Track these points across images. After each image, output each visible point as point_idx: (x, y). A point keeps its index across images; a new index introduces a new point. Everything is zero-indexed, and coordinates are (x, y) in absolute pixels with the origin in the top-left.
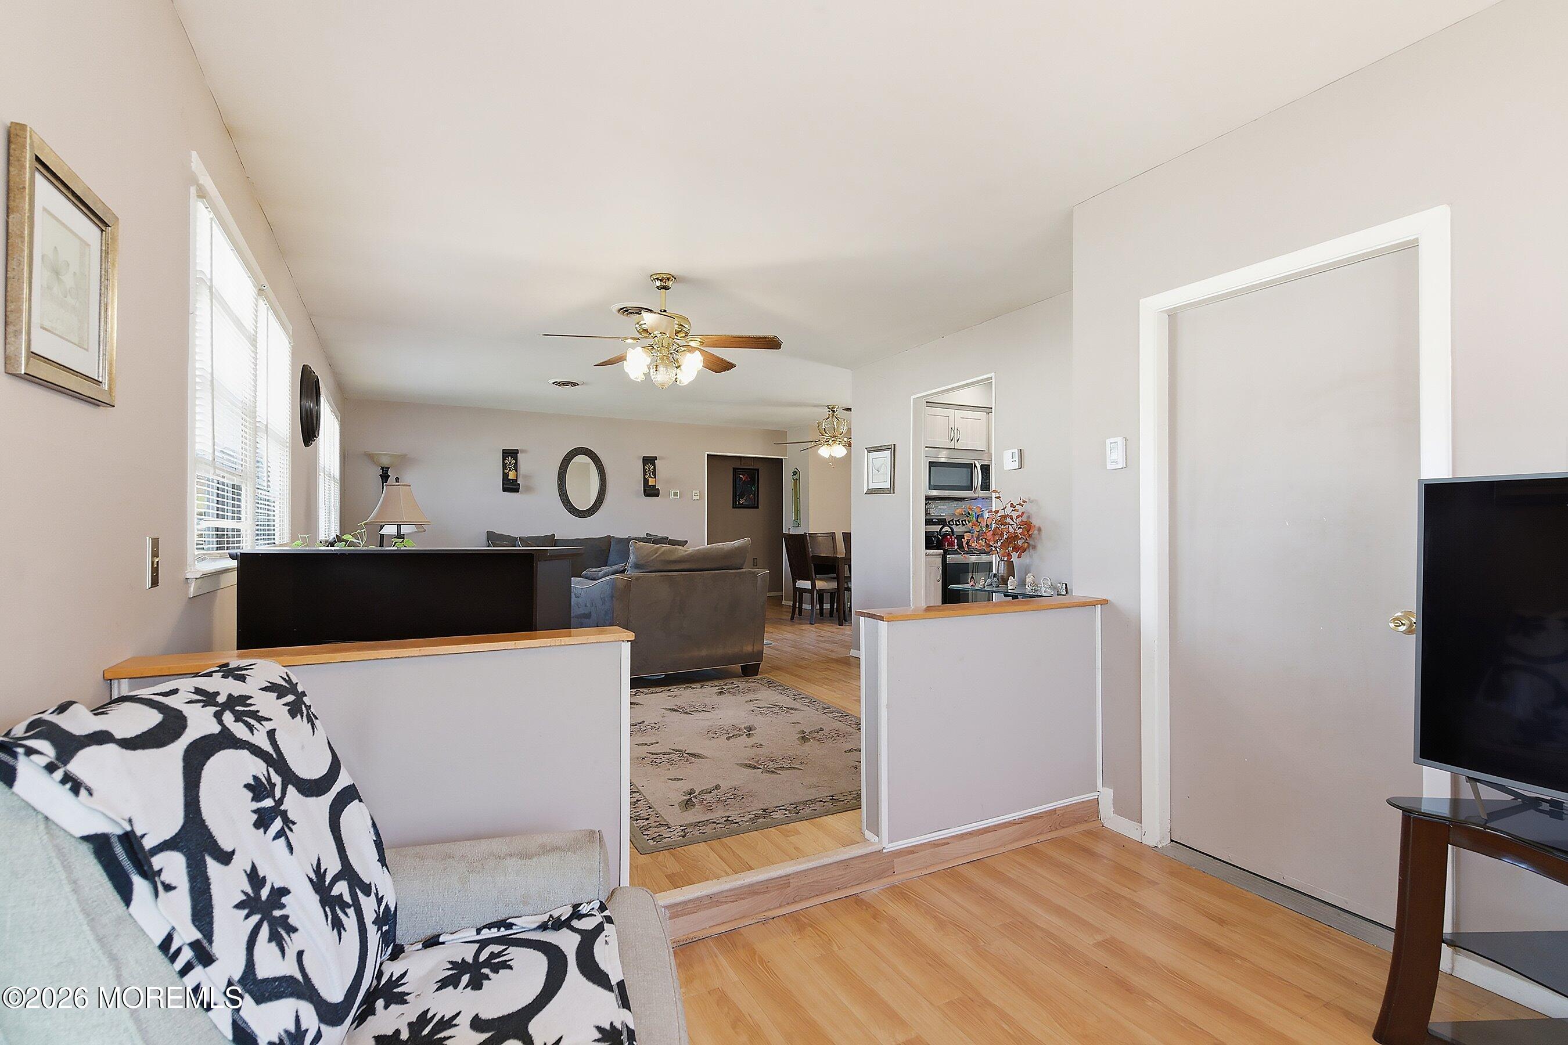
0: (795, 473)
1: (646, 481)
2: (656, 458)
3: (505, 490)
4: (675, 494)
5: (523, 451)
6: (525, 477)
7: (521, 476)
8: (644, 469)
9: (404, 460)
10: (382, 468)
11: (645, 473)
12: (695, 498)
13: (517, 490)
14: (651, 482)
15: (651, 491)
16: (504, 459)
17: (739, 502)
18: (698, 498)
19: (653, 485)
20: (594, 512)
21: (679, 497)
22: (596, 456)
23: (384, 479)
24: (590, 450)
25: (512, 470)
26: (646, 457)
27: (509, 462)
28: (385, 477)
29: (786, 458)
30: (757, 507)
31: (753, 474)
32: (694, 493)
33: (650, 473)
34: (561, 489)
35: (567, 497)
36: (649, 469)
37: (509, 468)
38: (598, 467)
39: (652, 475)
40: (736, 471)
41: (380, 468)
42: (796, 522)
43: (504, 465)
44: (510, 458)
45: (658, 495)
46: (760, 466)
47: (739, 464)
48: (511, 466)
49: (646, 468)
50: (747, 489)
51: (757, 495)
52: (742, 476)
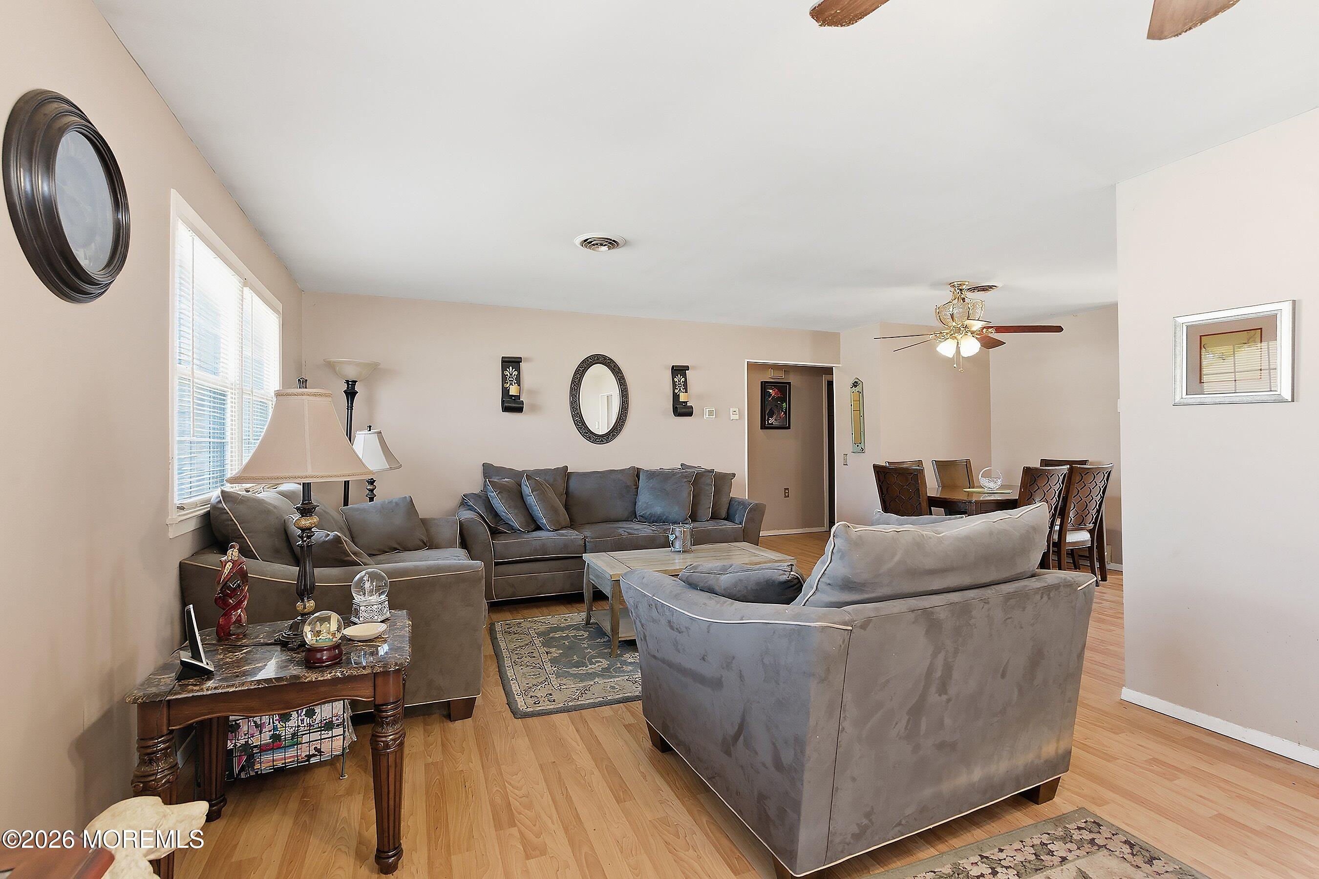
0: (855, 385)
1: (676, 397)
2: (687, 368)
3: (506, 409)
4: (711, 413)
5: (527, 360)
6: (531, 392)
7: (524, 392)
8: (674, 382)
9: (375, 371)
10: (347, 382)
11: (674, 388)
12: (734, 417)
13: (520, 410)
14: (683, 398)
15: (682, 410)
16: (504, 369)
17: (768, 422)
18: (737, 417)
19: (684, 402)
20: (614, 437)
21: (714, 417)
22: (616, 365)
23: (350, 397)
24: (607, 357)
25: (513, 383)
26: (676, 366)
27: (510, 373)
28: (351, 394)
29: (840, 365)
30: (789, 428)
31: (783, 388)
32: (731, 411)
33: (681, 386)
34: (573, 407)
35: (581, 417)
36: (679, 381)
37: (510, 381)
38: (618, 379)
39: (683, 389)
40: (764, 385)
41: (345, 383)
42: (858, 446)
43: (504, 377)
44: (511, 367)
45: (690, 414)
46: (793, 379)
47: (769, 376)
48: (512, 378)
49: (676, 380)
50: (777, 406)
51: (788, 413)
52: (771, 391)
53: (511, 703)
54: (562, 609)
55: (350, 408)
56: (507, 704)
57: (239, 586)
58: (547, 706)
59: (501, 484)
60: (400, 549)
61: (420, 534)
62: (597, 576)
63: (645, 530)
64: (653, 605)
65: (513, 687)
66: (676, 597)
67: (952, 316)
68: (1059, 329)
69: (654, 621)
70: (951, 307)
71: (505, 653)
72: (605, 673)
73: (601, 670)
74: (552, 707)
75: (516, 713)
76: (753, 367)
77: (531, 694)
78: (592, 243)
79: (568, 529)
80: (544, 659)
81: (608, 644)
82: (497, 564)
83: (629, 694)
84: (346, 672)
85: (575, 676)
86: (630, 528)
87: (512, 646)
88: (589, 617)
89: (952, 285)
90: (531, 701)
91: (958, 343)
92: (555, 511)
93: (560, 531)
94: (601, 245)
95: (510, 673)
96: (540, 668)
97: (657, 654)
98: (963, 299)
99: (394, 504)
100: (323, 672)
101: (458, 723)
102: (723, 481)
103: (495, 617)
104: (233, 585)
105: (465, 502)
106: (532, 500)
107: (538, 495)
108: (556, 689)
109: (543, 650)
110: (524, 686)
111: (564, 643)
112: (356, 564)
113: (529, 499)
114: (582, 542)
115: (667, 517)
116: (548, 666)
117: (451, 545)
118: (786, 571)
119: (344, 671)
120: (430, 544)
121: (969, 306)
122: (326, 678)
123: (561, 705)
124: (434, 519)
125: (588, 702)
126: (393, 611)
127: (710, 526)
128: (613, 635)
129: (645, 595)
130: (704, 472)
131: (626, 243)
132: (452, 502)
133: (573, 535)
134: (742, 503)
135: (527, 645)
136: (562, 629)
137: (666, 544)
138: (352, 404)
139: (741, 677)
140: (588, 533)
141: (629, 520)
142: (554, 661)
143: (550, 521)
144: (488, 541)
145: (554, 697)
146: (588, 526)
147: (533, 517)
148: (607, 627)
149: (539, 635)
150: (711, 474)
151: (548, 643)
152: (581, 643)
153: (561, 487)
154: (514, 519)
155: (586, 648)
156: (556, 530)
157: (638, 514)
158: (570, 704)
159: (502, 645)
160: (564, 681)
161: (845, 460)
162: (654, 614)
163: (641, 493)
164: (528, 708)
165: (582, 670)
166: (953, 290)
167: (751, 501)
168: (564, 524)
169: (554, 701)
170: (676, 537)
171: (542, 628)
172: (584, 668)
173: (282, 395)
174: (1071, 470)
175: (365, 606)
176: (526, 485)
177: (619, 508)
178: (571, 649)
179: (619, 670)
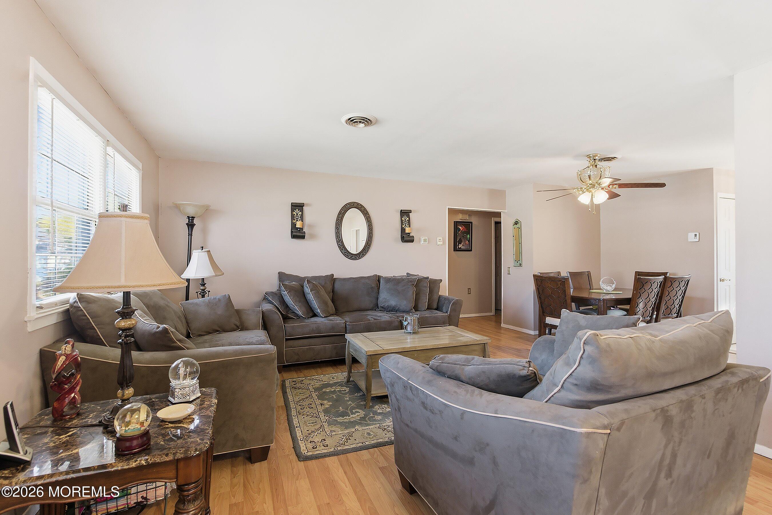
0: (516, 223)
1: (403, 230)
2: (410, 211)
3: (294, 237)
4: (425, 240)
5: (308, 205)
6: (310, 226)
7: (306, 225)
8: (402, 220)
10: (189, 217)
11: (402, 224)
12: (439, 243)
13: (303, 237)
14: (407, 230)
15: (407, 238)
16: (292, 211)
17: (458, 247)
18: (441, 243)
19: (408, 233)
20: (364, 255)
21: (427, 243)
22: (365, 209)
23: (190, 227)
24: (359, 204)
25: (299, 220)
26: (404, 210)
27: (296, 213)
28: (191, 225)
29: (506, 211)
30: (471, 250)
31: (468, 225)
32: (438, 239)
33: (406, 223)
34: (338, 236)
35: (342, 242)
36: (405, 220)
37: (296, 218)
38: (367, 218)
39: (408, 225)
40: (456, 224)
41: (187, 218)
42: (517, 262)
43: (292, 216)
44: (297, 210)
45: (412, 241)
46: (474, 220)
47: (459, 218)
48: (298, 216)
49: (403, 219)
50: (464, 237)
51: (470, 241)
52: (460, 227)
53: (296, 448)
54: (330, 370)
55: (190, 235)
56: (293, 448)
57: (73, 374)
58: (321, 450)
59: (291, 286)
60: (220, 331)
61: (235, 321)
62: (356, 350)
63: (385, 317)
64: (407, 386)
65: (297, 432)
66: (429, 383)
67: (589, 177)
68: (662, 185)
69: (408, 399)
70: (589, 171)
71: (292, 405)
72: (363, 421)
73: (359, 418)
74: (326, 451)
75: (301, 457)
76: (452, 212)
77: (311, 439)
78: (354, 121)
79: (335, 316)
80: (319, 409)
81: (364, 397)
82: (287, 340)
83: (381, 440)
84: (151, 460)
85: (341, 424)
86: (376, 316)
87: (297, 399)
88: (349, 377)
89: (589, 156)
90: (310, 446)
91: (592, 195)
92: (325, 303)
93: (329, 318)
94: (360, 122)
95: (295, 422)
96: (317, 417)
97: (410, 424)
98: (596, 166)
99: (218, 300)
100: (128, 460)
101: (257, 465)
102: (434, 284)
103: (286, 375)
104: (67, 374)
105: (266, 298)
106: (311, 296)
107: (315, 293)
108: (328, 435)
109: (318, 402)
110: (306, 432)
111: (333, 397)
112: (180, 348)
113: (308, 296)
114: (344, 325)
115: (398, 308)
116: (322, 415)
117: (255, 328)
118: (525, 367)
119: (148, 459)
120: (242, 327)
121: (602, 170)
122: (131, 466)
123: (332, 450)
124: (245, 310)
125: (352, 446)
126: (204, 389)
127: (427, 314)
128: (367, 392)
129: (401, 378)
130: (422, 278)
131: (377, 121)
132: (257, 298)
133: (338, 320)
134: (446, 299)
135: (307, 398)
136: (331, 385)
137: (401, 326)
138: (192, 232)
139: (495, 462)
140: (347, 319)
141: (373, 309)
142: (326, 411)
143: (323, 311)
144: (281, 324)
145: (327, 442)
146: (348, 313)
147: (311, 308)
148: (362, 385)
149: (316, 389)
150: (427, 280)
151: (321, 397)
152: (344, 397)
153: (330, 288)
154: (298, 309)
155: (348, 401)
156: (327, 317)
157: (379, 305)
158: (339, 448)
159: (290, 398)
160: (334, 428)
161: (509, 271)
162: (409, 394)
163: (381, 292)
164: (308, 452)
165: (346, 419)
166: (589, 160)
167: (451, 297)
168: (331, 312)
169: (327, 446)
170: (408, 323)
171: (318, 385)
172: (347, 418)
173: (104, 217)
174: (666, 279)
175: (179, 389)
176: (306, 287)
177: (367, 302)
178: (337, 402)
179: (372, 419)
